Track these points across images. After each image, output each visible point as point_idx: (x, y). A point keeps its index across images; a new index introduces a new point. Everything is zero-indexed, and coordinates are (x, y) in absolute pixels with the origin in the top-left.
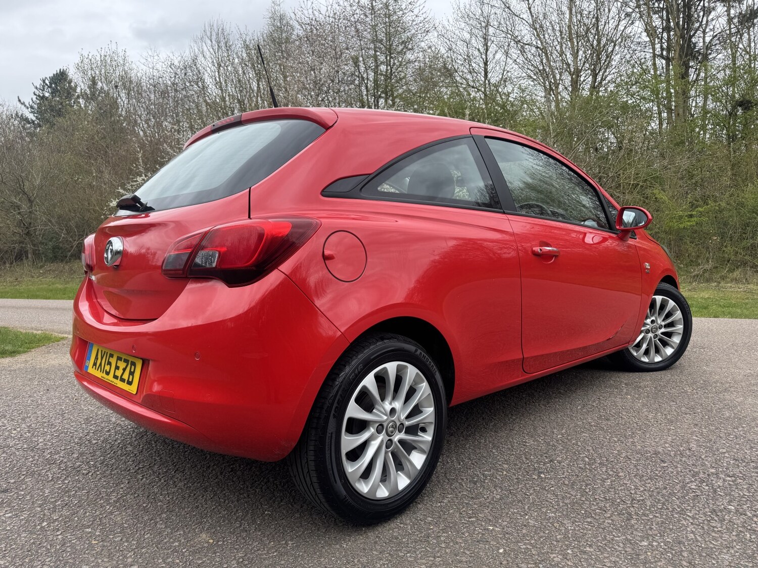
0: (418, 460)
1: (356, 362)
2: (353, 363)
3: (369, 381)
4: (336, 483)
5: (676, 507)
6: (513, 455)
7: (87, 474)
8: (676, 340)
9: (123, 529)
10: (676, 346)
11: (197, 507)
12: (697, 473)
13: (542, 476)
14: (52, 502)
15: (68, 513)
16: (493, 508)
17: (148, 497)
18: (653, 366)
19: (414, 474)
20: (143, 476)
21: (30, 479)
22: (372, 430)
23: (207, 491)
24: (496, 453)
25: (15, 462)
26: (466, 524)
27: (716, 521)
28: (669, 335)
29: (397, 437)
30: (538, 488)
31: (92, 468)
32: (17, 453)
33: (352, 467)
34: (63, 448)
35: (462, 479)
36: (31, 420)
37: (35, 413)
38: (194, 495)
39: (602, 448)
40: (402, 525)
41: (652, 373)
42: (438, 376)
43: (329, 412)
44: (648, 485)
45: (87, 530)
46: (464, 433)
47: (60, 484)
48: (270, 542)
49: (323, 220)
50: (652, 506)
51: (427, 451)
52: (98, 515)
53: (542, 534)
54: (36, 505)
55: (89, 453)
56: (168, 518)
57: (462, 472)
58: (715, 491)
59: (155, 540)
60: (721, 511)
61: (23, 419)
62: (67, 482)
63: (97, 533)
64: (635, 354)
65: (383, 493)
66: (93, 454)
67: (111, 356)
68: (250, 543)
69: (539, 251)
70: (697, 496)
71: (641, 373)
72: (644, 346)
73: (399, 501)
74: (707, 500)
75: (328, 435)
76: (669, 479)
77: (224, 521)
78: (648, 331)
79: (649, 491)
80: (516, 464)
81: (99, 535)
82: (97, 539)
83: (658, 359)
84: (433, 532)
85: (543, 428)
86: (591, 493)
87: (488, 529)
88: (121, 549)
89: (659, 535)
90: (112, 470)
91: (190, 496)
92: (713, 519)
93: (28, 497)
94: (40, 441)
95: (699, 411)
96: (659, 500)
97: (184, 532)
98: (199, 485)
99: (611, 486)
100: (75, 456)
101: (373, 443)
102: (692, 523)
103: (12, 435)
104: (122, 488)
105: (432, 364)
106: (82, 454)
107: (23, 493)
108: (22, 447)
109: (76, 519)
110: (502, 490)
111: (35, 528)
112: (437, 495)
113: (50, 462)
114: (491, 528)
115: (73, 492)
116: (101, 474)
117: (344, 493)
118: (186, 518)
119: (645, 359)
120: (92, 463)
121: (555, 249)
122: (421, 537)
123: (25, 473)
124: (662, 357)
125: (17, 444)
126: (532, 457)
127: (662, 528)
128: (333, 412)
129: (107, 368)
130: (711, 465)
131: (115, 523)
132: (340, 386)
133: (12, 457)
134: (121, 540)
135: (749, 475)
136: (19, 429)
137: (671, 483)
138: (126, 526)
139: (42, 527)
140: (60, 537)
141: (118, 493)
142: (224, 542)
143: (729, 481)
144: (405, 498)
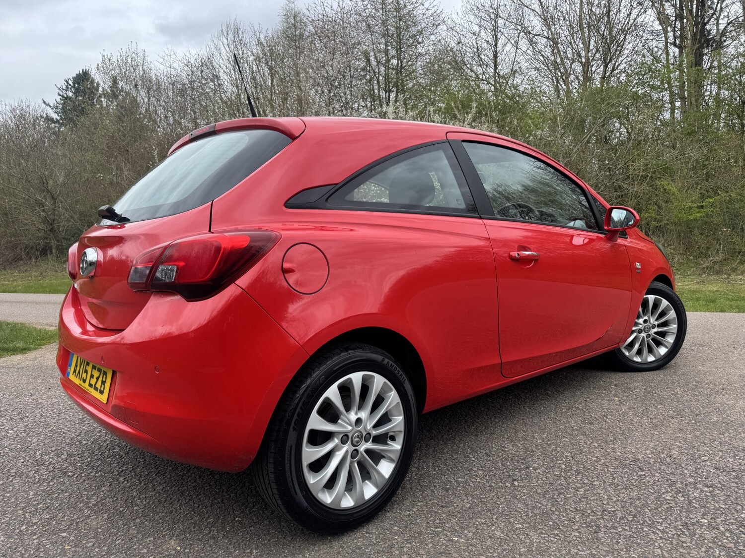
0: (386, 469)
1: (318, 374)
2: (314, 375)
3: (332, 393)
4: (296, 494)
5: (647, 519)
6: (490, 460)
7: (73, 476)
8: (670, 339)
9: (97, 533)
10: (669, 346)
11: (171, 512)
12: (674, 483)
13: (516, 483)
14: (34, 505)
15: (48, 517)
16: (460, 517)
17: (126, 500)
18: (646, 366)
19: (381, 483)
20: (125, 479)
21: (18, 481)
22: (336, 441)
23: (183, 495)
24: (473, 459)
25: (6, 463)
26: (431, 534)
27: (686, 535)
28: (663, 334)
29: (363, 447)
30: (509, 497)
31: (78, 470)
32: (10, 454)
33: (314, 478)
34: (53, 449)
35: (435, 486)
36: (28, 420)
37: (34, 412)
38: (171, 499)
39: (581, 454)
40: (367, 535)
41: (644, 373)
42: (408, 386)
43: (288, 424)
44: (622, 495)
45: (63, 534)
46: (445, 437)
47: (45, 486)
48: (235, 551)
49: (283, 233)
50: (623, 518)
51: (396, 460)
52: (75, 519)
53: (506, 547)
54: (18, 508)
55: (77, 454)
56: (142, 523)
57: (436, 479)
58: (690, 503)
59: (126, 546)
60: (693, 524)
61: (21, 419)
62: (51, 484)
63: (72, 538)
64: (627, 354)
65: (348, 502)
66: (81, 455)
67: (88, 364)
68: (216, 551)
69: (517, 255)
70: (671, 507)
71: (633, 373)
72: (637, 346)
73: (365, 511)
74: (681, 512)
75: (288, 448)
76: (645, 489)
77: (194, 527)
78: (640, 331)
79: (622, 501)
80: (490, 471)
81: (73, 540)
82: (71, 544)
83: (651, 358)
84: (397, 543)
85: (524, 432)
86: (562, 503)
87: (452, 541)
88: (92, 555)
89: (625, 550)
90: (96, 473)
91: (166, 500)
92: (683, 533)
93: (13, 500)
94: (34, 441)
95: (686, 415)
96: (631, 511)
97: (154, 538)
98: (177, 488)
99: (584, 496)
100: (64, 457)
101: (337, 453)
102: (661, 537)
103: (9, 435)
104: (103, 491)
105: (401, 372)
106: (70, 455)
107: (8, 495)
108: (16, 447)
109: (54, 523)
110: (473, 498)
111: (13, 532)
112: (407, 503)
113: (39, 463)
114: (456, 539)
115: (56, 495)
116: (85, 476)
117: (306, 504)
118: (158, 524)
119: (638, 359)
120: (79, 465)
121: (535, 253)
122: (385, 547)
123: (14, 474)
124: (655, 357)
125: (13, 444)
126: (508, 464)
127: (629, 543)
128: (293, 424)
129: (84, 375)
130: (690, 474)
131: (91, 528)
132: (301, 398)
133: (5, 458)
134: (93, 545)
135: (728, 485)
136: (15, 429)
137: (645, 493)
138: (100, 530)
139: (21, 531)
140: (35, 541)
141: (97, 497)
142: (191, 549)
143: (707, 491)
144: (371, 507)
